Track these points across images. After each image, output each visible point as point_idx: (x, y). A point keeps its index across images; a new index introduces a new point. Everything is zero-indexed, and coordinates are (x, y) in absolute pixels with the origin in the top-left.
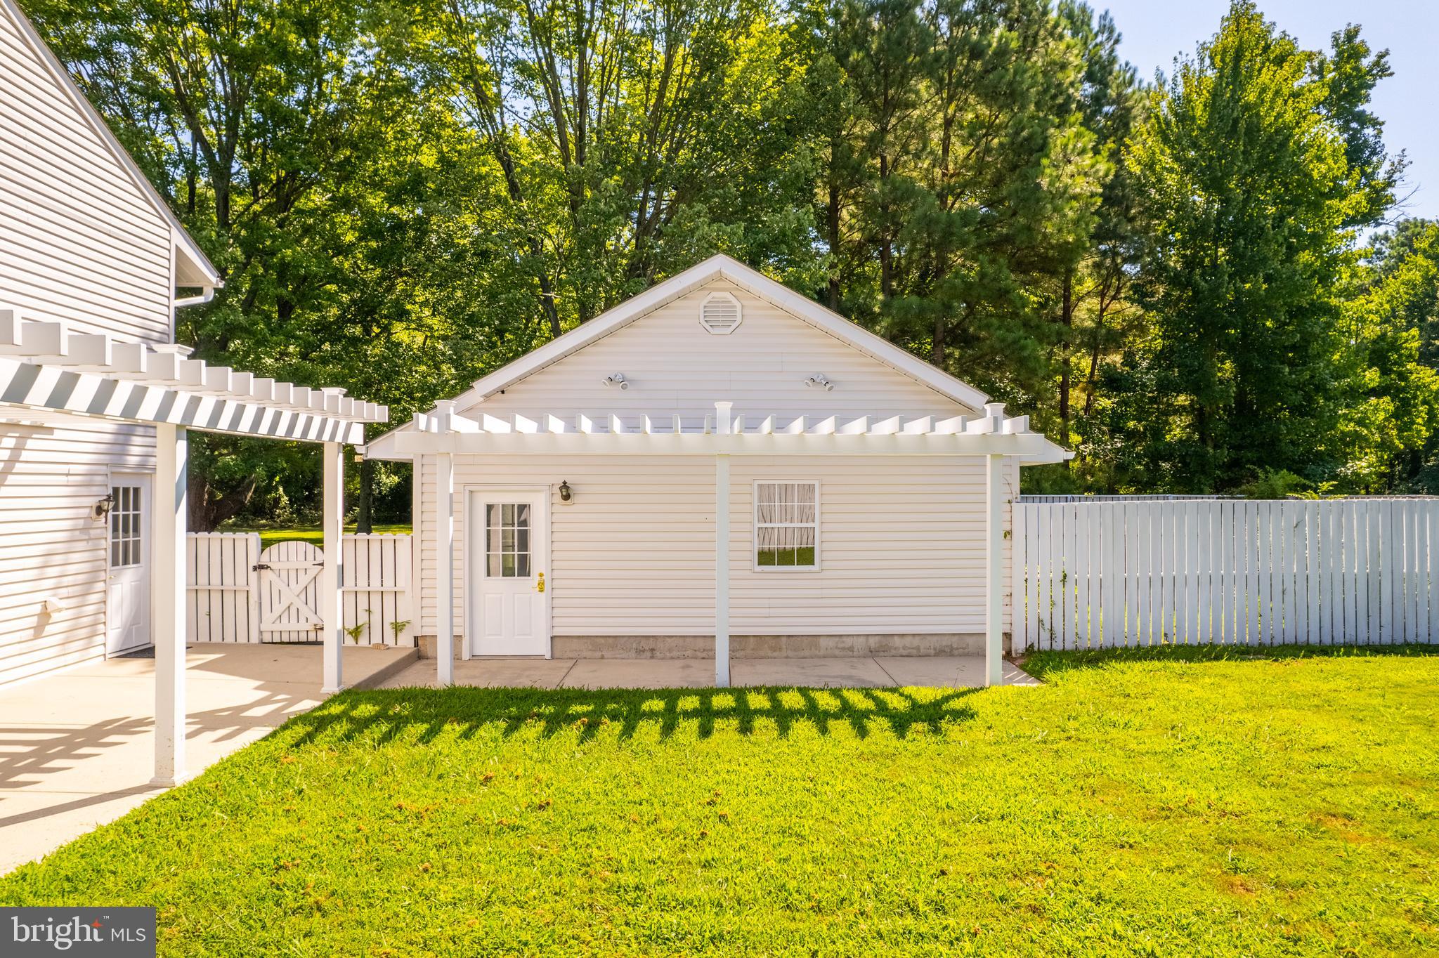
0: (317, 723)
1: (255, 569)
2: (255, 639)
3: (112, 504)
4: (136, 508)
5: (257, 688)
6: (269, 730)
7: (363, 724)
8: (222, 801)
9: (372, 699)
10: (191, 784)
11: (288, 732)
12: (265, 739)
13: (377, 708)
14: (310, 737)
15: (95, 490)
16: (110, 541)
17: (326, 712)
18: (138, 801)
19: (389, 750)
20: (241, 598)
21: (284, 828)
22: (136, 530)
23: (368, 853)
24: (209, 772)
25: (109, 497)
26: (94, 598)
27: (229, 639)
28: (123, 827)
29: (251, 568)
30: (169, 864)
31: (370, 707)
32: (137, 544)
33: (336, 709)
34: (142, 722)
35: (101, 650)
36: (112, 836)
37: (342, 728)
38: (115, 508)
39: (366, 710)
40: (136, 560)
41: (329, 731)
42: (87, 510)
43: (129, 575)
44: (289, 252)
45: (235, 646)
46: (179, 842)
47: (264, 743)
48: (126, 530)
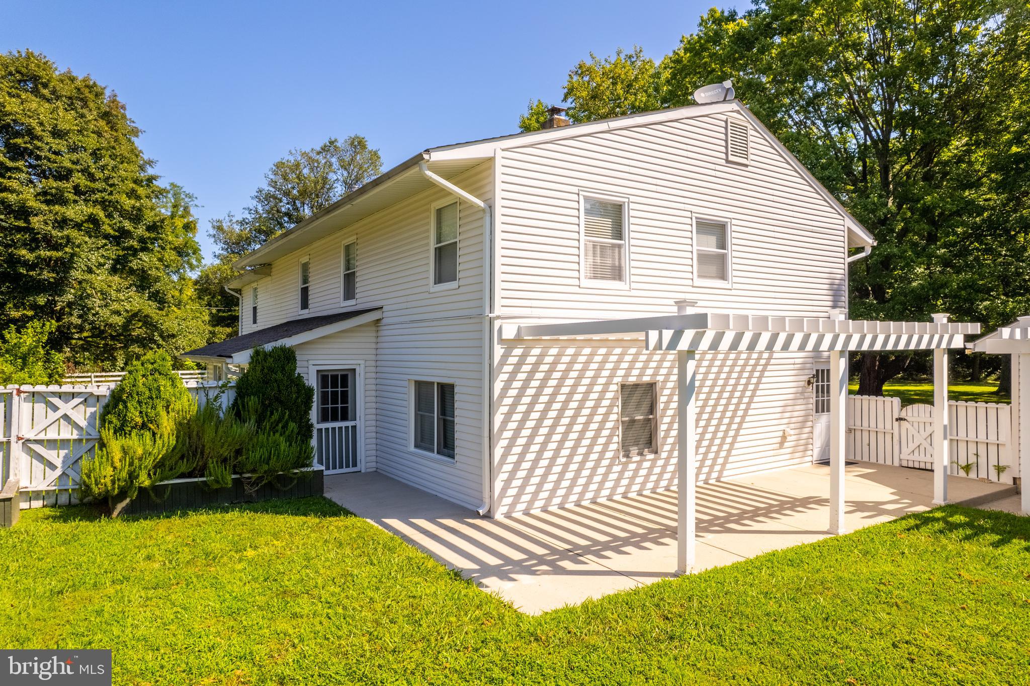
0: (924, 520)
1: (897, 420)
2: (896, 463)
3: (815, 379)
4: (828, 381)
5: (892, 493)
6: (894, 518)
7: (953, 527)
8: (860, 547)
9: (966, 514)
10: (846, 536)
11: (904, 522)
12: (890, 522)
13: (967, 519)
14: (917, 527)
15: (806, 372)
16: (815, 399)
17: (931, 515)
18: (821, 537)
19: (967, 545)
20: (888, 437)
21: (889, 567)
22: (828, 392)
23: (932, 591)
24: (856, 532)
25: (814, 375)
26: (807, 430)
27: (881, 461)
28: (813, 547)
29: (894, 420)
30: (830, 567)
31: (962, 518)
32: (828, 401)
33: (938, 515)
34: (827, 501)
35: (810, 459)
36: (808, 549)
37: (938, 526)
38: (817, 381)
39: (959, 518)
40: (828, 411)
41: (930, 526)
42: (803, 383)
43: (824, 418)
44: (929, 198)
45: (884, 466)
46: (837, 560)
47: (888, 525)
48: (823, 392)
